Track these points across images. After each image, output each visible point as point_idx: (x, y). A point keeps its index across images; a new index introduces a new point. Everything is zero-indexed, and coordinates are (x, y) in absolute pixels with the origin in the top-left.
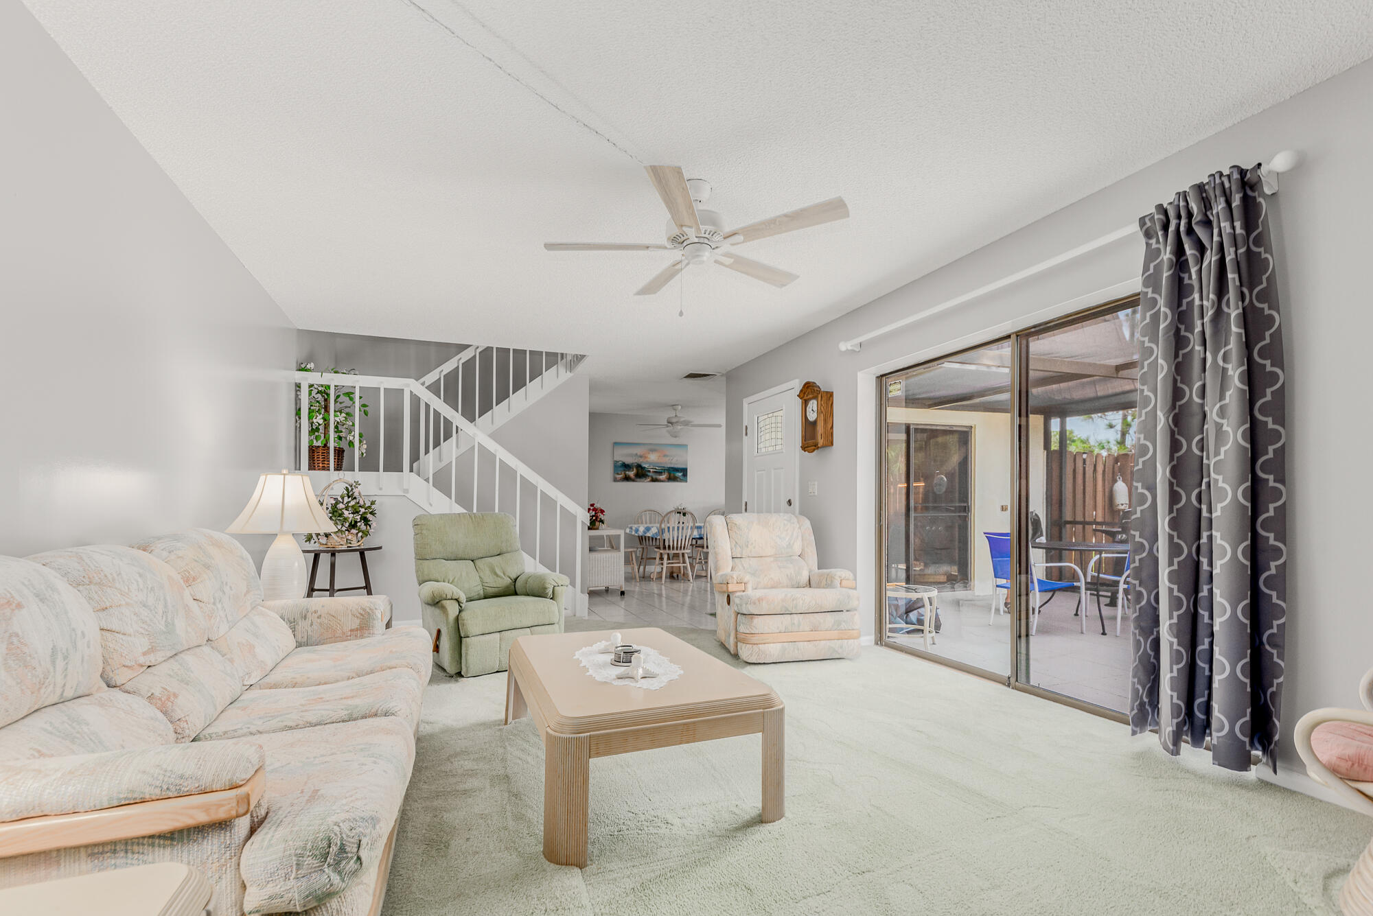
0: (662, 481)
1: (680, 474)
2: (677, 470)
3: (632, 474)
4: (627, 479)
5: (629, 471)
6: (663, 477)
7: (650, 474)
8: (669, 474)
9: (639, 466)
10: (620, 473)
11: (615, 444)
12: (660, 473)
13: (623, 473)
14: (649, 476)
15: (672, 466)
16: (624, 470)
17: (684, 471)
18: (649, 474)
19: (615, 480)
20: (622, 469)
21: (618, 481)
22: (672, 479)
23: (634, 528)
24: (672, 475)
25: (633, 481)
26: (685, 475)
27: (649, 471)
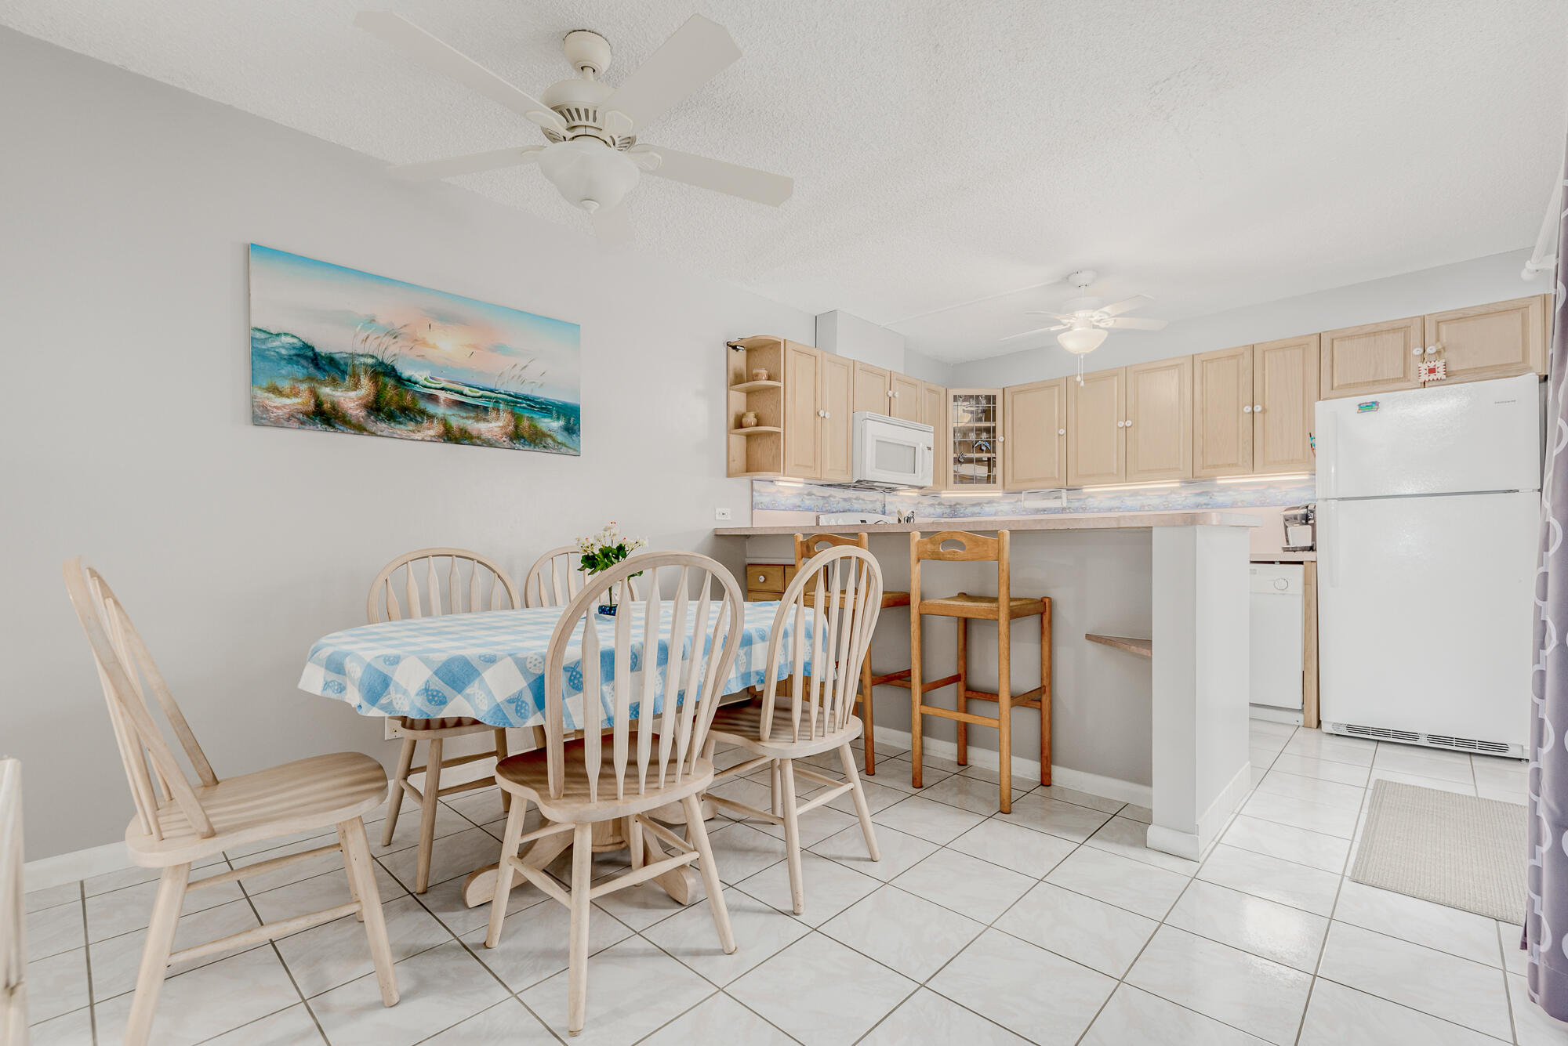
0: (489, 443)
1: (552, 425)
2: (545, 408)
3: (350, 399)
4: (325, 416)
5: (334, 383)
6: (493, 426)
7: (440, 410)
8: (517, 418)
9: (383, 372)
10: (285, 385)
11: (252, 249)
12: (479, 411)
13: (304, 387)
14: (431, 417)
15: (525, 391)
16: (310, 378)
17: (570, 416)
18: (431, 408)
19: (260, 417)
20: (299, 371)
21: (277, 423)
22: (522, 437)
23: (355, 670)
24: (525, 423)
25: (360, 429)
26: (572, 429)
27: (433, 398)
